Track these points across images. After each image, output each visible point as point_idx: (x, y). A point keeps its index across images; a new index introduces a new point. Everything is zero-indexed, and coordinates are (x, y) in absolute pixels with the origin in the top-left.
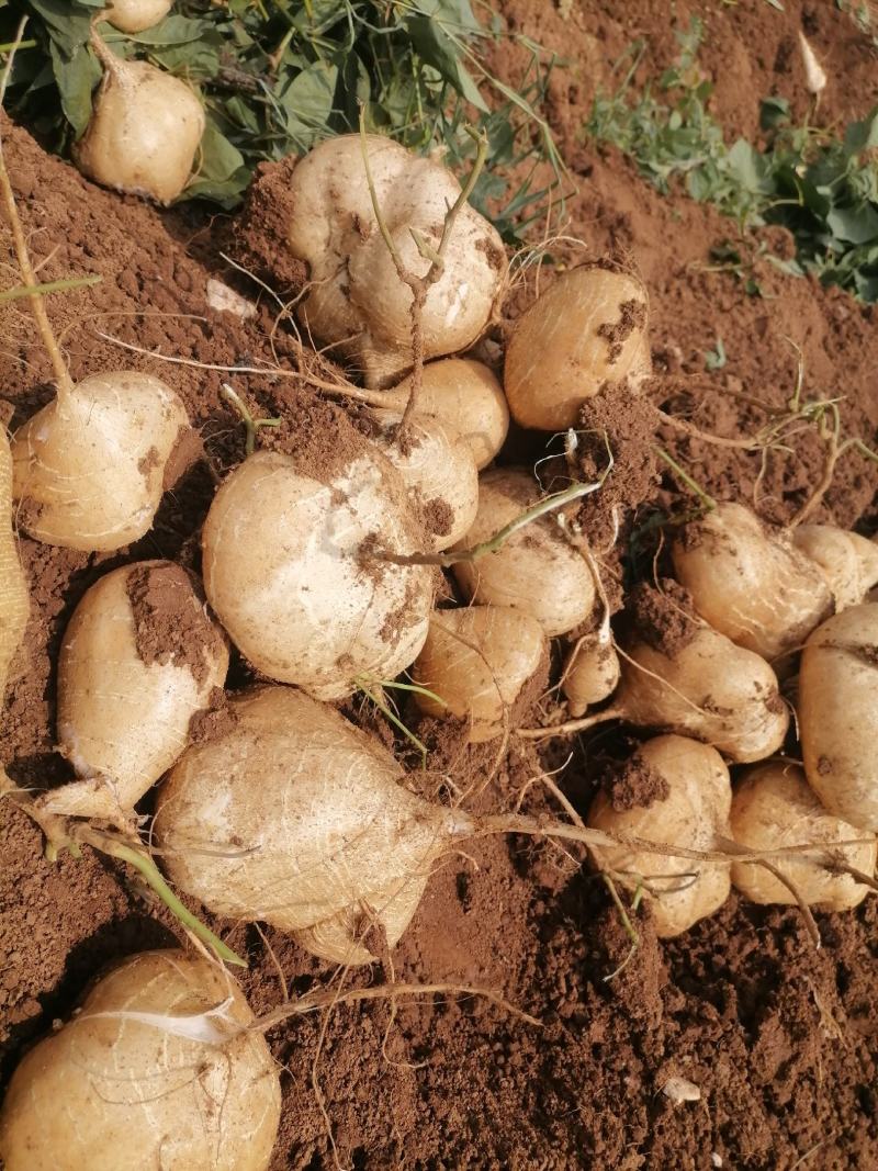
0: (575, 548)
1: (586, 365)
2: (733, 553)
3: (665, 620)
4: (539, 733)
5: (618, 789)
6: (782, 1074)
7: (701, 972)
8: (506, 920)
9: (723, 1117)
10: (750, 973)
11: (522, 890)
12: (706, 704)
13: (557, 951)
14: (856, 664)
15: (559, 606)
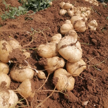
0: (25, 68)
1: (5, 53)
2: (43, 50)
3: (43, 63)
4: (43, 85)
5: (54, 83)
6: (93, 90)
7: (80, 88)
8: (57, 106)
9: (92, 101)
10: (84, 83)
11: (56, 101)
12: (54, 66)
13: (63, 103)
14: (62, 49)
15: (29, 75)
